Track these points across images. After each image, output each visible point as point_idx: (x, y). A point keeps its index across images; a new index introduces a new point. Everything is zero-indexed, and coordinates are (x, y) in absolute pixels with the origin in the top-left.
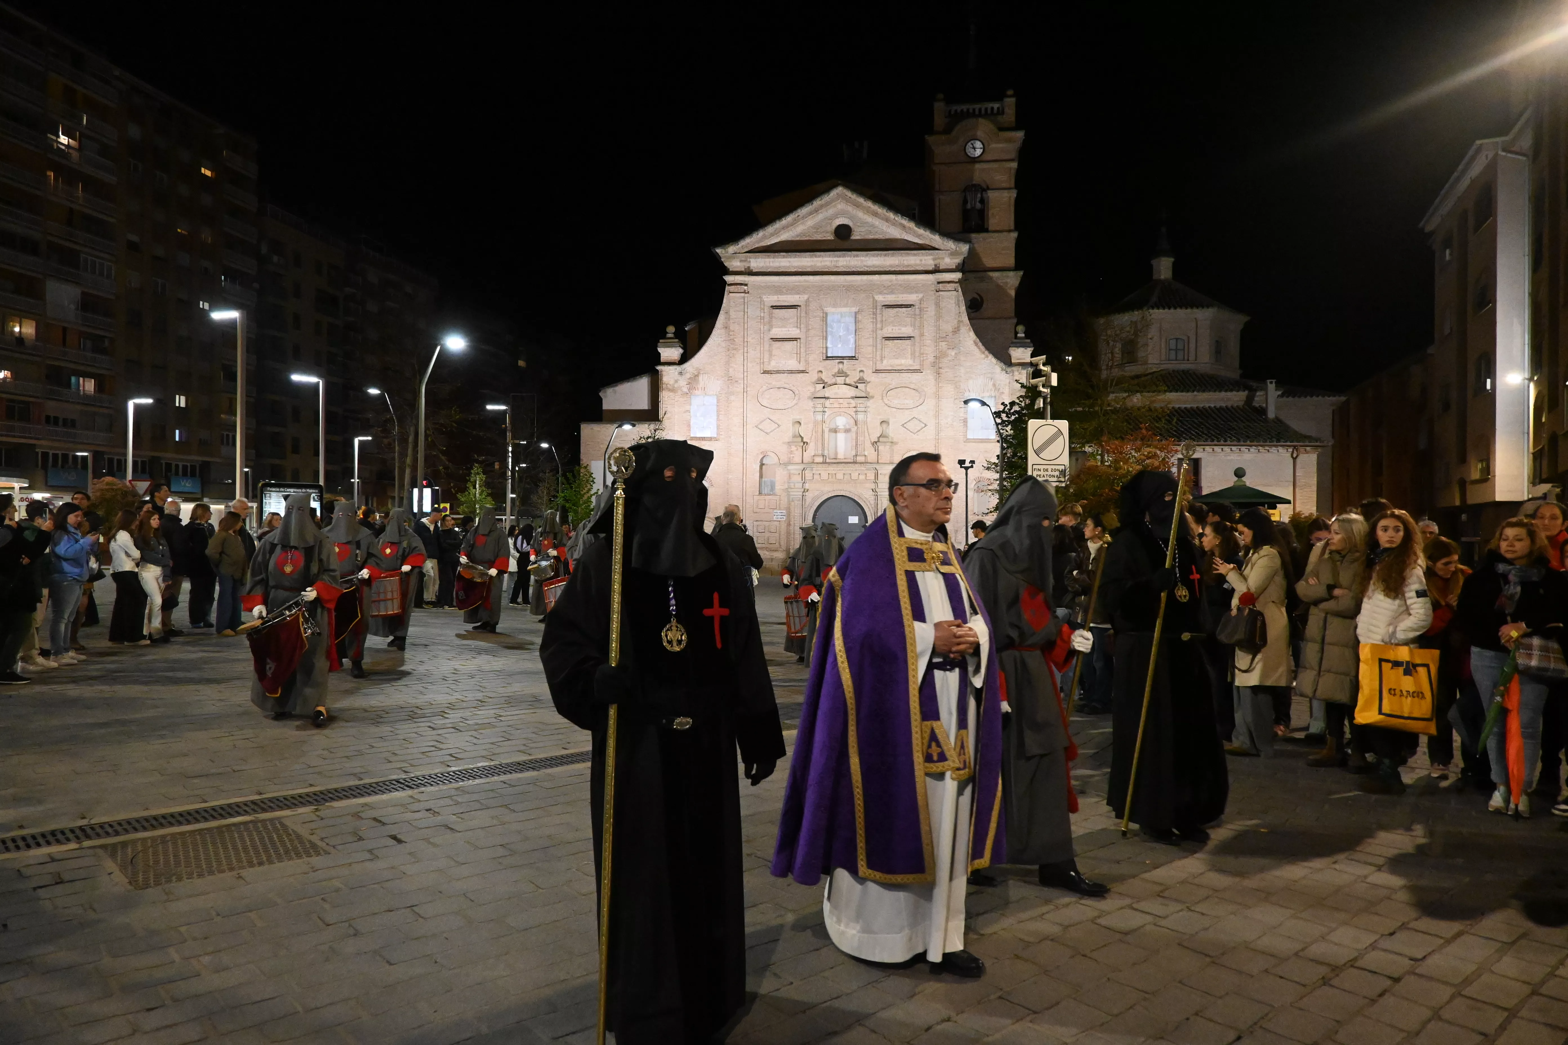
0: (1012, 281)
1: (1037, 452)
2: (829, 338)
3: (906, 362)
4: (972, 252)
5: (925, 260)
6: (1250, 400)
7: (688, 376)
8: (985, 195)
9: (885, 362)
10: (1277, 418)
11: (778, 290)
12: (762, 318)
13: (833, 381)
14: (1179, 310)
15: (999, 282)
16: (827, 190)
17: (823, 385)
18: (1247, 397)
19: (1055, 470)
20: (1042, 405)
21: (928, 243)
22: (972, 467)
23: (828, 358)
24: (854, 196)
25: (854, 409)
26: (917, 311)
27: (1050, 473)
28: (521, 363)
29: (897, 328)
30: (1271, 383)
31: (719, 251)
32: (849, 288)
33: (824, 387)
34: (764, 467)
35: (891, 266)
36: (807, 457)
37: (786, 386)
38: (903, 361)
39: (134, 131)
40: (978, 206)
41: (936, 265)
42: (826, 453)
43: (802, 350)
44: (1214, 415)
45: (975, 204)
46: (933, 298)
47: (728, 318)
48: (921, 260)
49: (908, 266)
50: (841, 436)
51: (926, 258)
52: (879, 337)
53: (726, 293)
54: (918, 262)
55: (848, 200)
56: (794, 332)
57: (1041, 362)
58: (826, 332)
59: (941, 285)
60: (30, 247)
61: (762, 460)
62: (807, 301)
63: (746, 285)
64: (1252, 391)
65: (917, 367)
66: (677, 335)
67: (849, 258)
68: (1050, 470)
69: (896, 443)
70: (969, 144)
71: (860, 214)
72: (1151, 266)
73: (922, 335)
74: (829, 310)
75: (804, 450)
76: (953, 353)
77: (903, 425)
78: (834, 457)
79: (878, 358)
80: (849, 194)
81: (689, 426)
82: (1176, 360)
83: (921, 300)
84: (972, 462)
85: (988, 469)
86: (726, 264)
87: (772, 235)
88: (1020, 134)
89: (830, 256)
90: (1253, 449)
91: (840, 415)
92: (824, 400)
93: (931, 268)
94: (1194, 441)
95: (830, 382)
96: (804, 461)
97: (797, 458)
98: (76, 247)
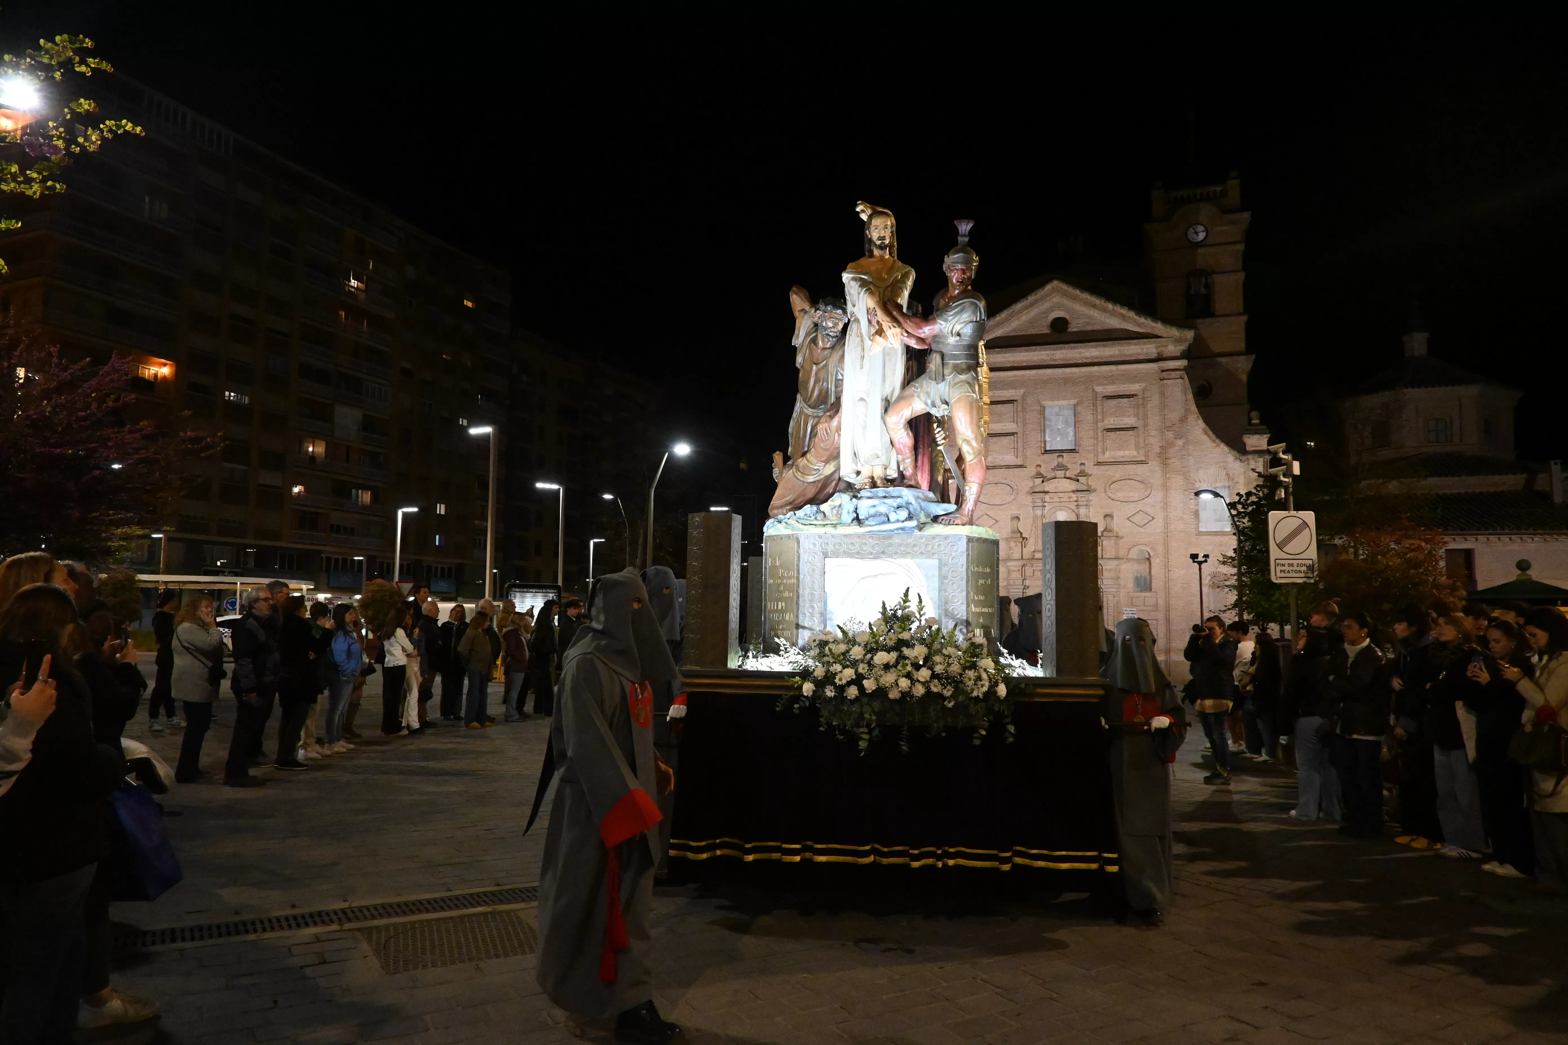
0: (1243, 366)
1: (1280, 546)
2: (1047, 431)
3: (1129, 453)
4: (1198, 338)
5: (1149, 348)
8: (1210, 280)
9: (1107, 454)
13: (1053, 475)
14: (1436, 389)
15: (1230, 368)
16: (1042, 285)
17: (1042, 479)
18: (1527, 480)
19: (1302, 565)
20: (1283, 496)
21: (1149, 331)
22: (1206, 561)
23: (1046, 452)
24: (1070, 290)
25: (1076, 503)
26: (1140, 401)
27: (1295, 568)
29: (1119, 419)
30: (1556, 464)
32: (1066, 381)
33: (1043, 482)
35: (1111, 356)
36: (1027, 552)
37: (1003, 481)
38: (1127, 453)
39: (410, 272)
40: (1203, 291)
41: (1159, 353)
43: (1020, 444)
44: (1487, 501)
45: (1199, 289)
46: (1157, 387)
48: (1142, 349)
49: (1129, 355)
51: (1149, 346)
52: (1100, 429)
54: (1140, 351)
55: (1065, 294)
56: (1010, 427)
57: (1281, 449)
58: (1044, 425)
59: (1165, 373)
60: (324, 378)
62: (1024, 395)
64: (1532, 473)
65: (1143, 458)
67: (1066, 351)
68: (1295, 565)
69: (1122, 538)
70: (1191, 229)
71: (1077, 307)
72: (1403, 342)
73: (1146, 425)
74: (1047, 403)
75: (1023, 546)
76: (1180, 442)
77: (1128, 519)
79: (1100, 450)
80: (1064, 287)
82: (1438, 442)
83: (1144, 390)
84: (1206, 556)
85: (1224, 563)
88: (1246, 216)
89: (1046, 350)
90: (1536, 539)
91: (1061, 510)
92: (1043, 494)
93: (1153, 357)
94: (1465, 530)
95: (1049, 476)
96: (1024, 557)
97: (1017, 554)
98: (360, 375)
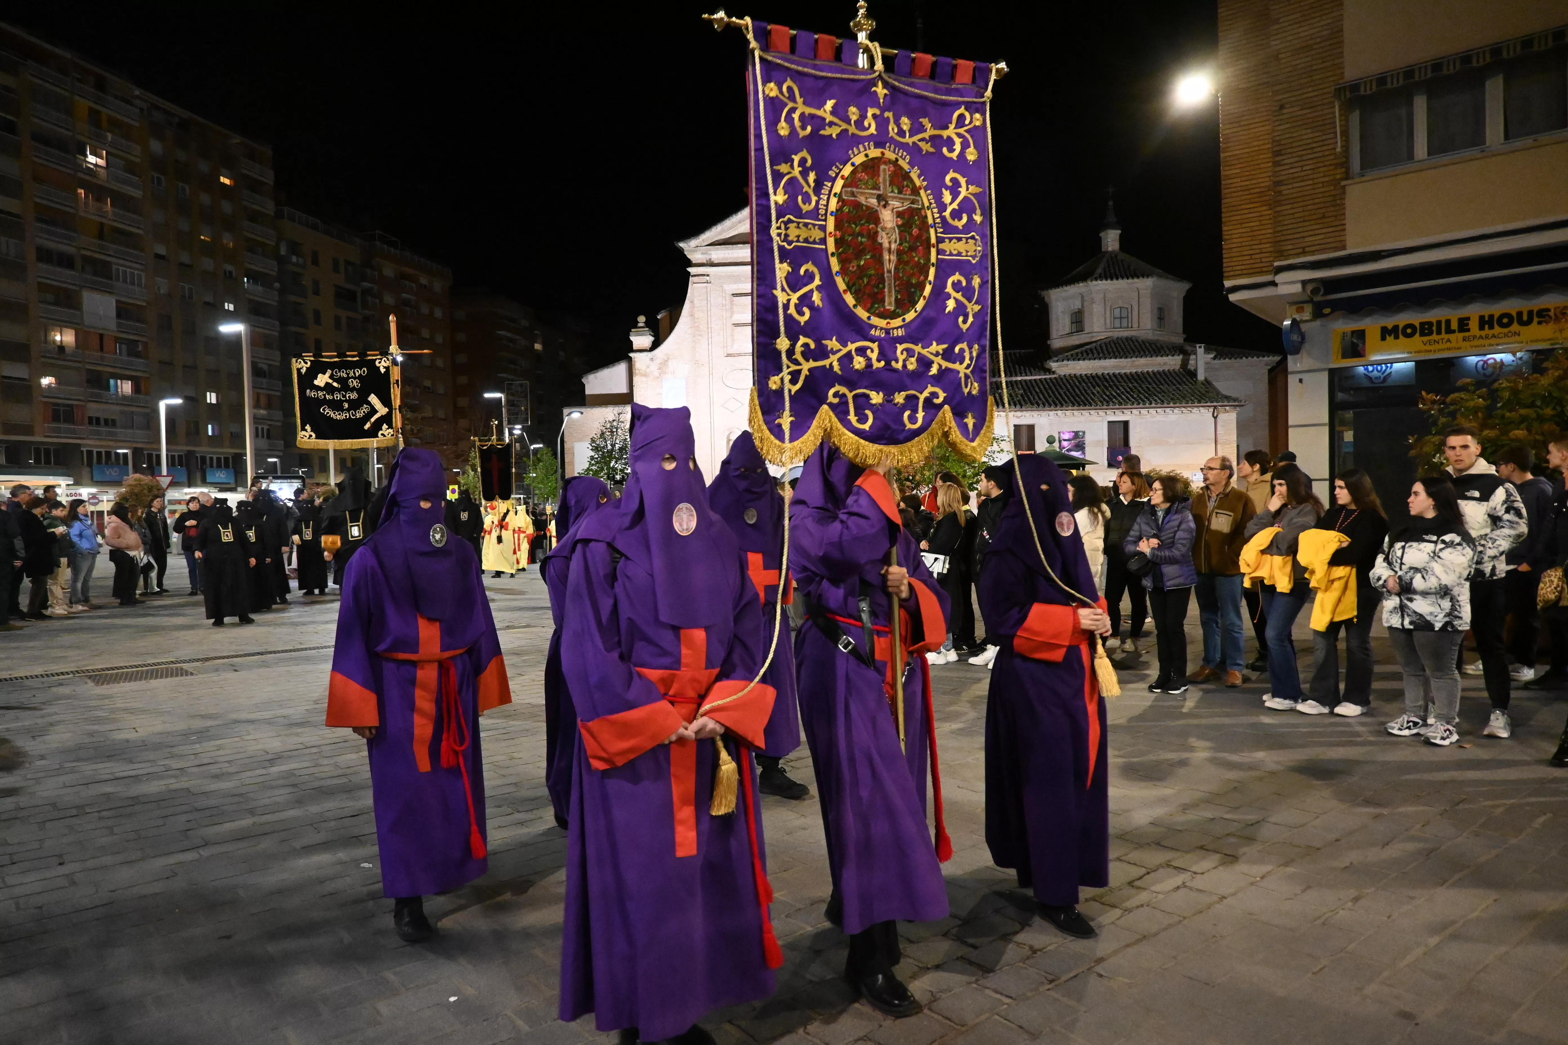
6: (1185, 363)
7: (658, 361)
10: (1206, 380)
11: (737, 279)
12: (724, 305)
14: (1120, 281)
18: (1183, 360)
28: (538, 346)
30: (1200, 347)
31: (682, 245)
39: (156, 146)
44: (1149, 379)
47: (693, 307)
53: (690, 284)
60: (66, 261)
63: (708, 275)
64: (1186, 354)
66: (648, 325)
72: (1100, 238)
82: (1121, 327)
86: (689, 257)
87: (730, 228)
90: (1176, 411)
94: (1121, 405)
98: (108, 259)
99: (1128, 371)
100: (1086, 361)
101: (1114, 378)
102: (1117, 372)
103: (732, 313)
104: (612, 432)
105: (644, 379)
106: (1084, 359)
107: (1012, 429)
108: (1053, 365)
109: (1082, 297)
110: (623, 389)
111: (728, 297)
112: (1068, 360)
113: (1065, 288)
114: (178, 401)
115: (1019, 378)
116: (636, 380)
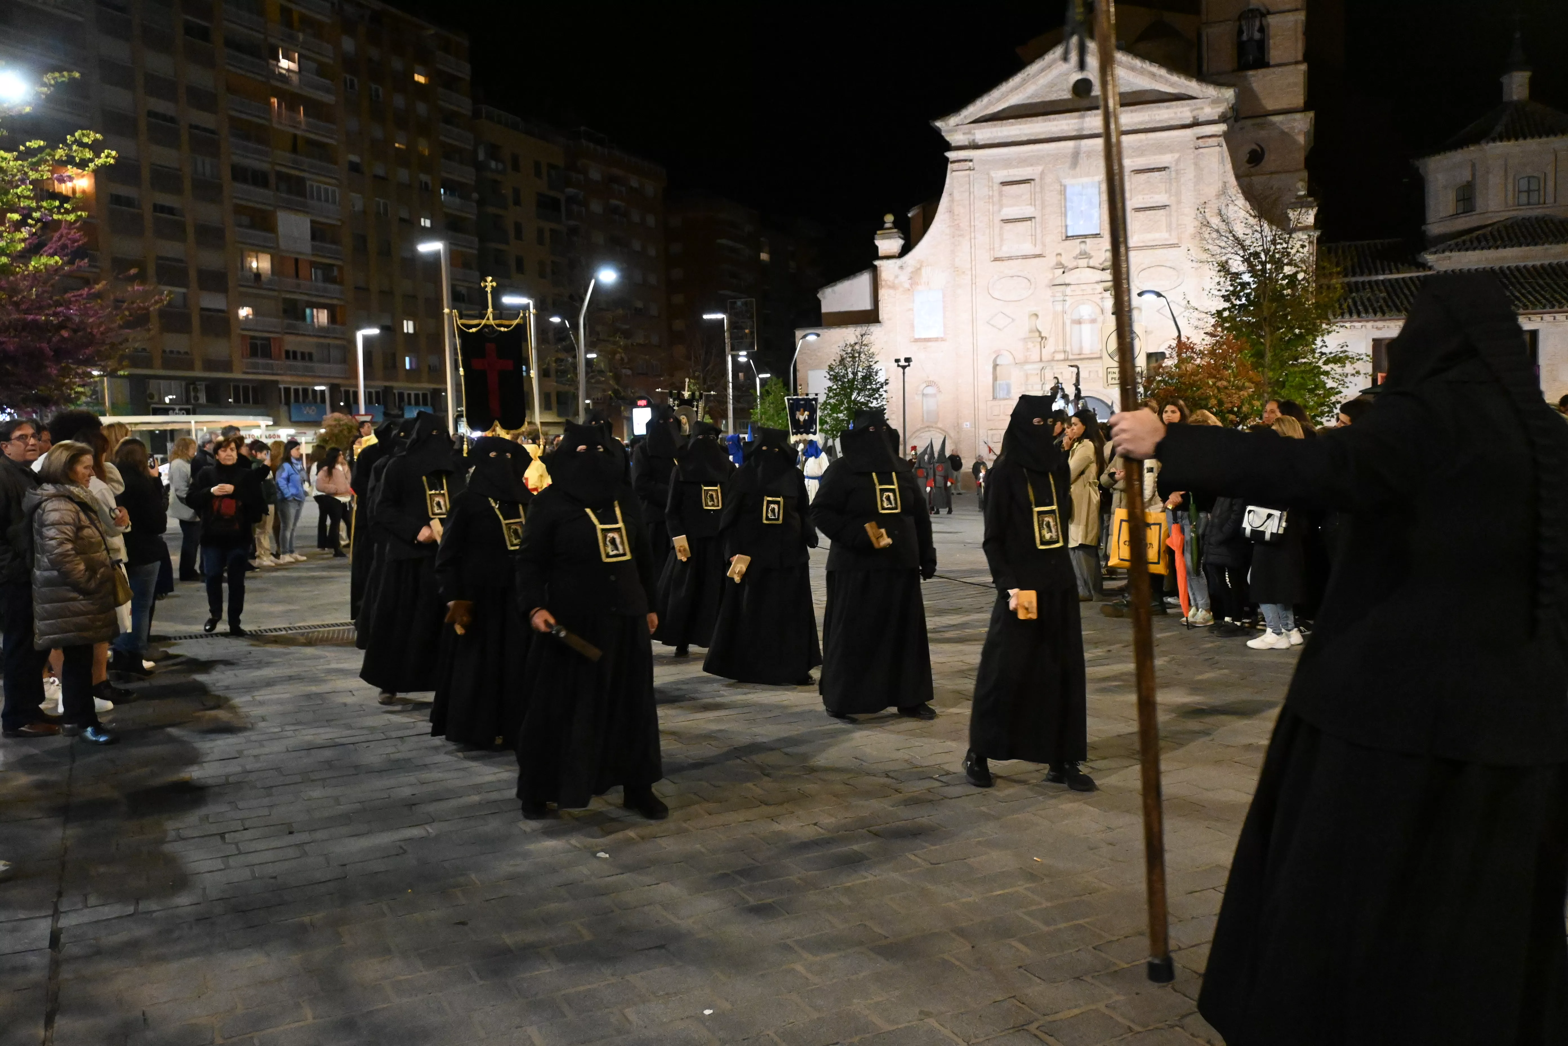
0: (1300, 125)
2: (1069, 214)
3: (1162, 235)
4: (1243, 96)
5: (1181, 112)
7: (909, 270)
8: (1264, 22)
9: (1135, 238)
11: (1007, 163)
12: (990, 197)
13: (1074, 264)
14: (1530, 141)
15: (1285, 128)
17: (1062, 270)
21: (1183, 91)
23: (1067, 238)
25: (1100, 296)
26: (1173, 174)
28: (764, 256)
29: (1148, 196)
31: (939, 124)
32: (1090, 154)
33: (1064, 272)
34: (998, 368)
35: (1141, 123)
36: (1047, 353)
37: (1020, 274)
38: (1157, 235)
39: (348, 45)
40: (1257, 36)
41: (1194, 117)
42: (1068, 348)
43: (1039, 231)
45: (1252, 34)
46: (1192, 157)
47: (952, 201)
48: (1176, 113)
49: (1160, 121)
50: (1086, 328)
51: (1181, 109)
52: (1128, 209)
53: (949, 172)
54: (1172, 115)
56: (1028, 211)
58: (1065, 207)
59: (1200, 140)
60: (259, 179)
61: (995, 360)
62: (1042, 173)
63: (971, 161)
65: (1176, 241)
66: (896, 224)
67: (1089, 119)
69: (1151, 332)
72: (1501, 84)
73: (1179, 202)
74: (1067, 181)
75: (1042, 346)
77: (1158, 311)
78: (1078, 352)
80: (1087, 42)
81: (912, 326)
82: (1529, 204)
83: (1178, 161)
86: (948, 138)
87: (999, 100)
89: (1066, 118)
91: (1084, 304)
92: (1064, 287)
93: (1188, 121)
94: (1527, 309)
95: (1071, 266)
96: (1043, 359)
97: (1035, 357)
98: (302, 174)
99: (1538, 263)
100: (1477, 252)
101: (1517, 274)
102: (1522, 264)
103: (1001, 206)
104: (853, 357)
105: (891, 292)
106: (1474, 249)
107: (1371, 343)
108: (1430, 258)
109: (1473, 165)
110: (867, 305)
111: (996, 187)
112: (1451, 251)
113: (1449, 154)
114: (374, 331)
115: (1381, 277)
116: (883, 293)
